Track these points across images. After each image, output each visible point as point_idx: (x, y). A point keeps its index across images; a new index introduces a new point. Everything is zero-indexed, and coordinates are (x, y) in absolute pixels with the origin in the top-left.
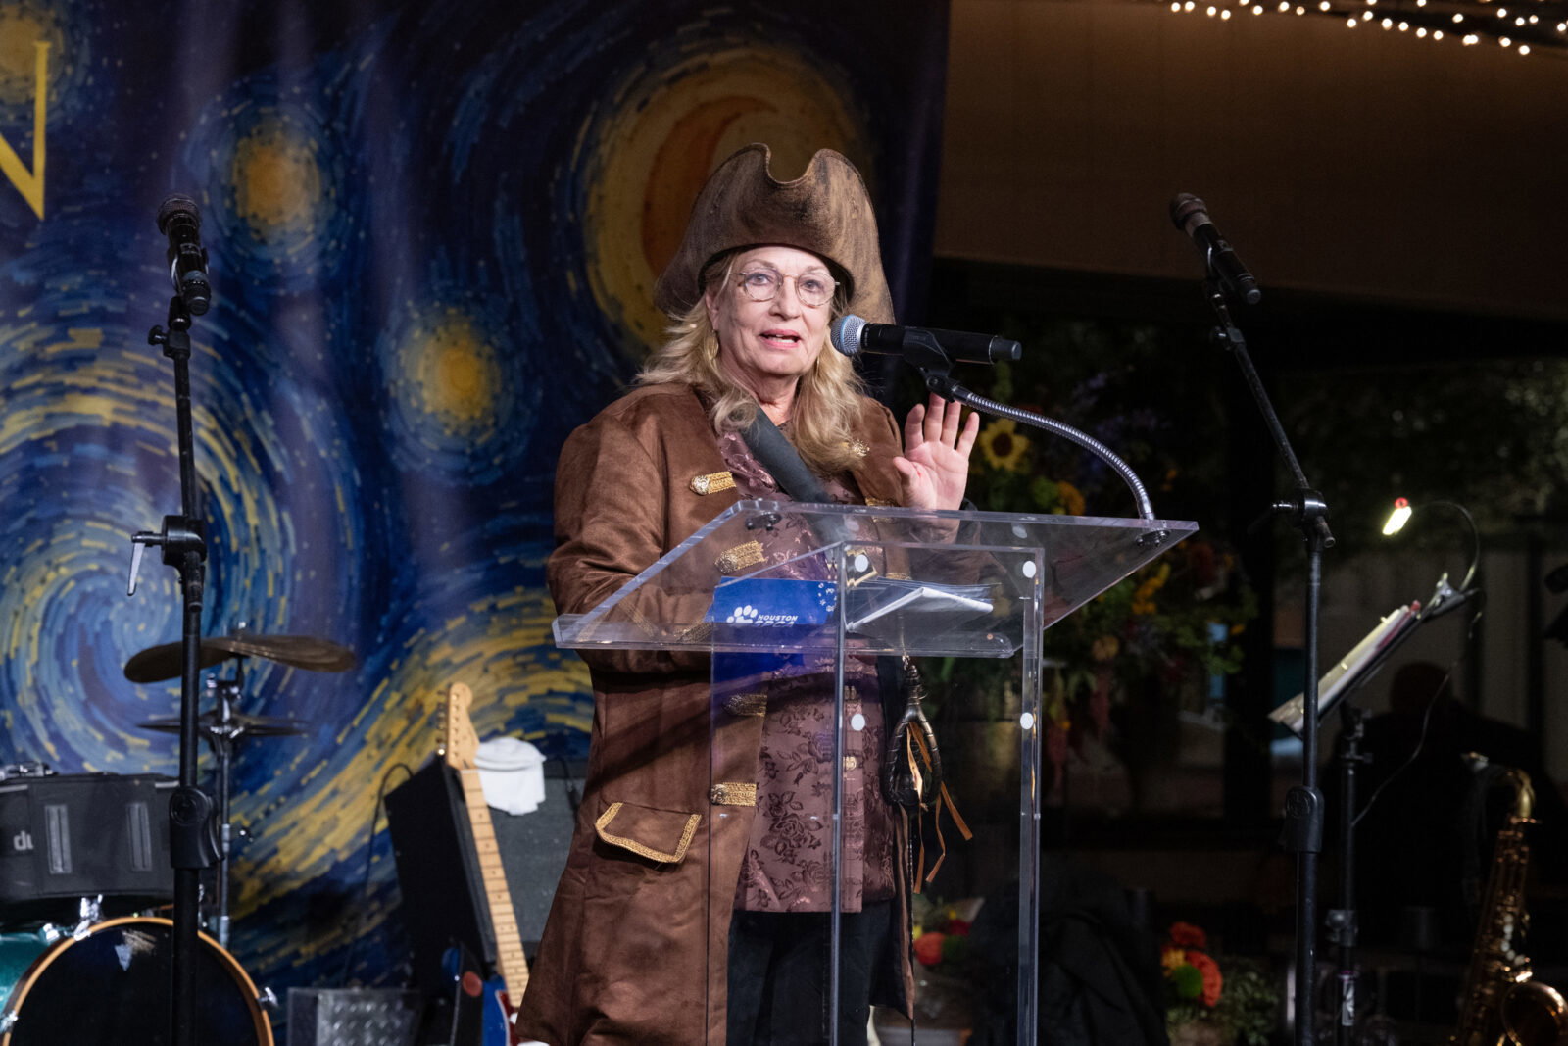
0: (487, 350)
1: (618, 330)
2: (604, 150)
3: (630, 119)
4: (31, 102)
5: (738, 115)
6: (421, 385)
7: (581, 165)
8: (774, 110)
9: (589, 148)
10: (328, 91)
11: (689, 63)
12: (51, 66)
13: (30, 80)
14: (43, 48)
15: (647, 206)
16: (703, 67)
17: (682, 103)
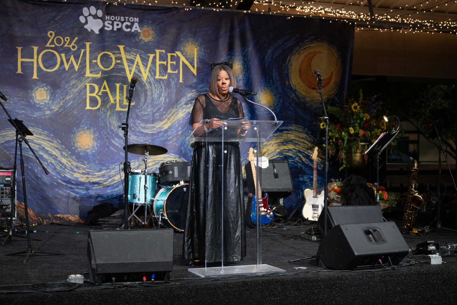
0: (272, 94)
1: (295, 90)
2: (292, 61)
3: (297, 55)
4: (194, 58)
5: (316, 54)
6: (260, 100)
7: (288, 63)
8: (323, 53)
9: (289, 61)
10: (244, 54)
11: (307, 46)
12: (197, 52)
13: (194, 54)
14: (196, 50)
15: (300, 70)
16: (310, 47)
17: (306, 53)
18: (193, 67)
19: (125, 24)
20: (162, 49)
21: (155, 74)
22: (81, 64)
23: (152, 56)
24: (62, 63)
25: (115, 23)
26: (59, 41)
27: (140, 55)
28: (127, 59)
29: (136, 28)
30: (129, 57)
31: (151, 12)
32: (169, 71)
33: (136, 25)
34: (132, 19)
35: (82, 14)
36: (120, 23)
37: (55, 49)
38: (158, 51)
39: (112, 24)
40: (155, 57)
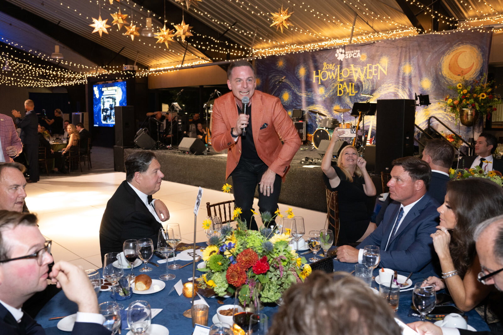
0: (430, 81)
1: (446, 77)
2: (444, 60)
3: (448, 56)
4: (386, 66)
5: (461, 53)
6: (422, 85)
7: (441, 61)
8: (466, 52)
9: (442, 60)
11: (455, 49)
12: (387, 62)
13: (386, 64)
15: (450, 65)
16: (457, 49)
17: (454, 53)
18: (385, 70)
19: (354, 54)
20: (371, 63)
21: (367, 77)
22: (336, 75)
23: (365, 68)
24: (329, 76)
25: (350, 54)
26: (328, 66)
27: (360, 68)
28: (355, 71)
29: (359, 55)
30: (355, 70)
31: (366, 46)
32: (373, 74)
33: (359, 54)
34: (357, 51)
35: (336, 53)
36: (352, 54)
37: (327, 70)
38: (368, 65)
39: (348, 55)
40: (367, 68)
